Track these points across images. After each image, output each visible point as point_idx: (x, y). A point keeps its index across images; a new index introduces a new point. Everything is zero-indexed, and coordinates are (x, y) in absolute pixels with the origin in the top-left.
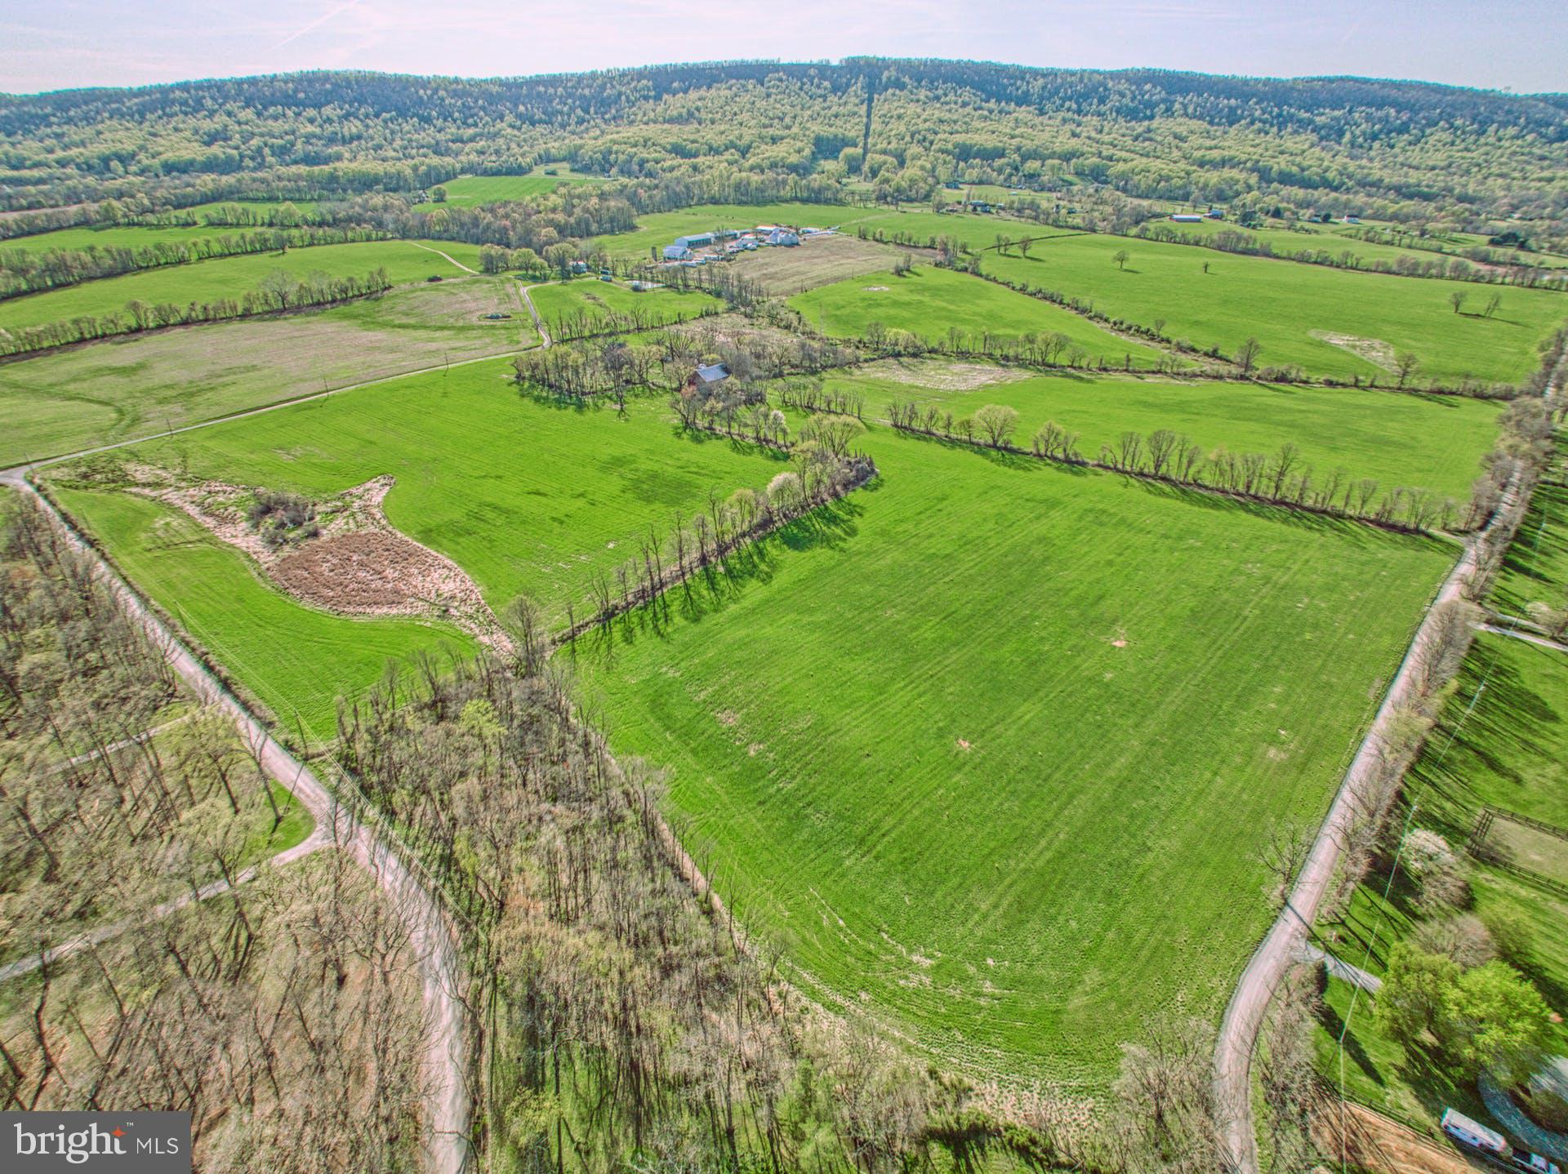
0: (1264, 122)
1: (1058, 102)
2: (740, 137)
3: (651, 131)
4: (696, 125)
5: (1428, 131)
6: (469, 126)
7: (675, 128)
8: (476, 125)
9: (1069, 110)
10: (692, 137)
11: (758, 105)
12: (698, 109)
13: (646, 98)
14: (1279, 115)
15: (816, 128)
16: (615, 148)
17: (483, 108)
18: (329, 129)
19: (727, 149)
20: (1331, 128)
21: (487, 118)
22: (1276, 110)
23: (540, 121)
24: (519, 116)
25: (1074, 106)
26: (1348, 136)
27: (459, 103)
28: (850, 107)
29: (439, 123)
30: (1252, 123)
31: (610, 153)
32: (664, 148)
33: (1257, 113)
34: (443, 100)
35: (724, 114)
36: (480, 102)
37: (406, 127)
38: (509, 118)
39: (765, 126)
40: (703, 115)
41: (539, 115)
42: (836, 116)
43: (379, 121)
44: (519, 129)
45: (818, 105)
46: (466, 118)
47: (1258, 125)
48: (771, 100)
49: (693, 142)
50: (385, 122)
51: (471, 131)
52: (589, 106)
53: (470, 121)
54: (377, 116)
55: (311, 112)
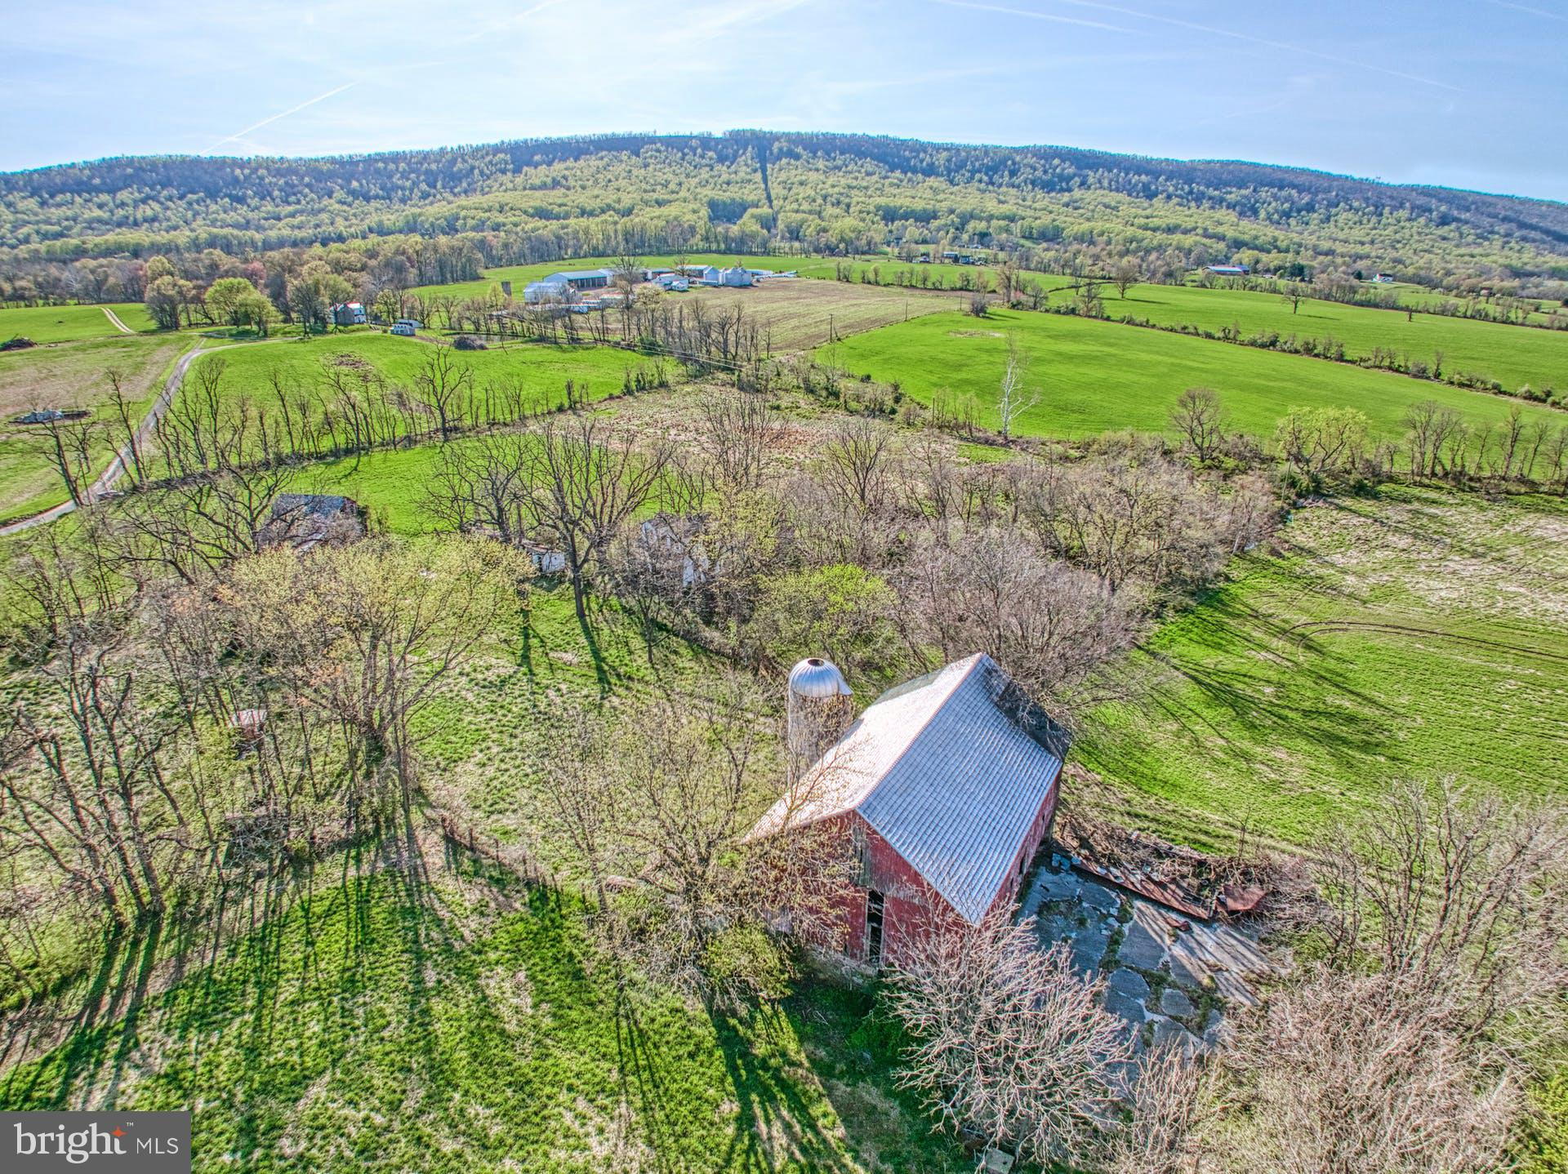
0: (1181, 197)
1: (968, 175)
2: (619, 201)
3: (508, 198)
4: (563, 190)
5: (1333, 211)
6: (289, 204)
7: (539, 194)
8: (298, 202)
9: (980, 181)
10: (559, 201)
11: (635, 172)
12: (565, 178)
13: (504, 172)
14: (1191, 192)
15: (708, 193)
16: (463, 213)
17: (308, 185)
18: (121, 212)
19: (603, 211)
20: (1244, 205)
21: (313, 196)
22: (1186, 188)
23: (377, 197)
24: (353, 193)
25: (985, 178)
26: (1262, 214)
27: (281, 182)
28: (742, 174)
29: (255, 202)
30: (1169, 197)
31: (458, 219)
32: (525, 212)
33: (1171, 189)
34: (262, 178)
35: (596, 182)
36: (307, 179)
37: (213, 207)
38: (339, 194)
39: (645, 191)
40: (571, 183)
41: (375, 190)
42: (728, 183)
43: (183, 203)
44: (350, 205)
45: (705, 174)
46: (288, 196)
47: (1175, 200)
48: (651, 169)
49: (560, 206)
50: (190, 204)
51: (291, 209)
52: (436, 181)
53: (292, 199)
54: (181, 198)
55: (104, 197)
